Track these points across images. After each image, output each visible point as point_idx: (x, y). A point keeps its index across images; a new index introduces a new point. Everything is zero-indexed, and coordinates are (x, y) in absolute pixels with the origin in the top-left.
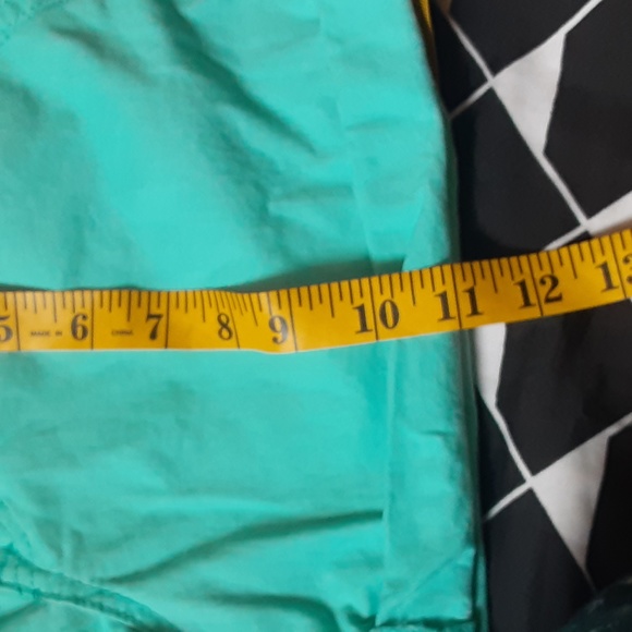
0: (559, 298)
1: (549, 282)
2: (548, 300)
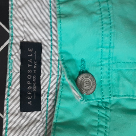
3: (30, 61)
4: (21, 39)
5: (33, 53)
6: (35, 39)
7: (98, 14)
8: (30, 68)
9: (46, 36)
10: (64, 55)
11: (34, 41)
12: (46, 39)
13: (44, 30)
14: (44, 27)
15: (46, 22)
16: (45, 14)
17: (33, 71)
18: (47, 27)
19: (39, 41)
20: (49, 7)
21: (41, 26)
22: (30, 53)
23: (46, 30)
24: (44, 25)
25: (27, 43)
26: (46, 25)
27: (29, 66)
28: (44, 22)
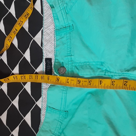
0: (29, 76)
2: (30, 76)
3: (48, 65)
4: (46, 57)
5: (49, 62)
7: (66, 44)
8: (48, 67)
10: (56, 60)
12: (53, 56)
15: (53, 50)
16: (53, 47)
17: (49, 68)
18: (53, 52)
19: (51, 58)
20: (54, 45)
21: (51, 52)
22: (48, 62)
27: (48, 66)
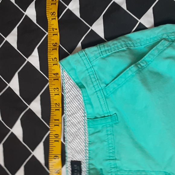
1: (56, 105)
3: (76, 171)
5: (77, 167)
6: (79, 159)
7: (106, 142)
9: (84, 157)
10: (90, 165)
11: (78, 160)
12: (83, 159)
13: (82, 154)
14: (82, 152)
15: (84, 149)
19: (80, 160)
20: (85, 141)
21: (81, 152)
22: (75, 167)
23: (83, 154)
24: (82, 151)
25: (75, 161)
26: (83, 151)
27: (75, 174)
28: (82, 149)
